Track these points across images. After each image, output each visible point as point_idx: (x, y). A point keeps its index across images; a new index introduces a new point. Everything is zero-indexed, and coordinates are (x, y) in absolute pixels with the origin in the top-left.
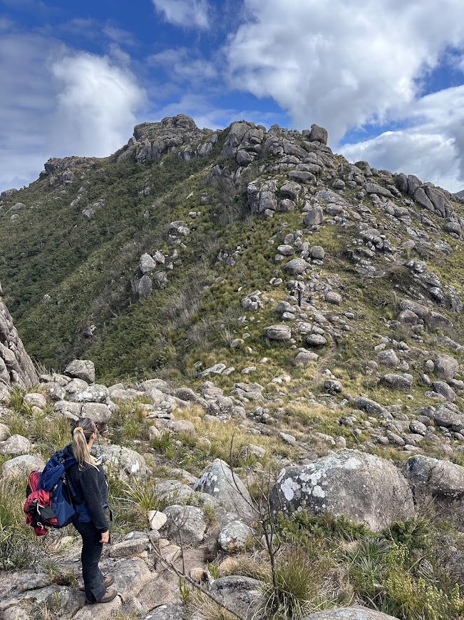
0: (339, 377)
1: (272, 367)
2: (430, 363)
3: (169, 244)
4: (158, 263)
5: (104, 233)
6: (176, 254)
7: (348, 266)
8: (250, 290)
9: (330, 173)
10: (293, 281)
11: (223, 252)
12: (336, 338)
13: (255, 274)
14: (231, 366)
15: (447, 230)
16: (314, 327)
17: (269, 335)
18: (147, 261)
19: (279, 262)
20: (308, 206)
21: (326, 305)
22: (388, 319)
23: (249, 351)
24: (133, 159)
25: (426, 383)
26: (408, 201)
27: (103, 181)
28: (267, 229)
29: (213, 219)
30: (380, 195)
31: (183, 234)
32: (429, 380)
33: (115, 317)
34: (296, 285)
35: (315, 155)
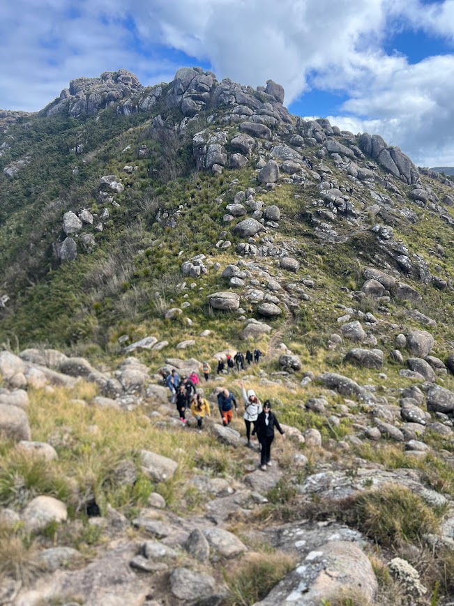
0: (296, 352)
1: (215, 340)
2: (402, 337)
3: (99, 202)
4: (85, 223)
5: (28, 194)
6: (106, 213)
7: (306, 230)
8: (193, 253)
9: (288, 127)
10: (243, 244)
11: (163, 212)
12: (292, 309)
13: (199, 236)
14: (163, 340)
15: (414, 198)
16: (267, 295)
17: (213, 304)
18: (71, 221)
19: (228, 223)
20: (262, 162)
21: (281, 272)
22: (351, 289)
23: (187, 322)
24: (65, 113)
25: (399, 360)
26: (371, 164)
27: (30, 136)
28: (215, 186)
29: (152, 175)
30: (342, 154)
31: (115, 191)
32: (401, 357)
33: (31, 286)
34: (247, 248)
35: (271, 106)
